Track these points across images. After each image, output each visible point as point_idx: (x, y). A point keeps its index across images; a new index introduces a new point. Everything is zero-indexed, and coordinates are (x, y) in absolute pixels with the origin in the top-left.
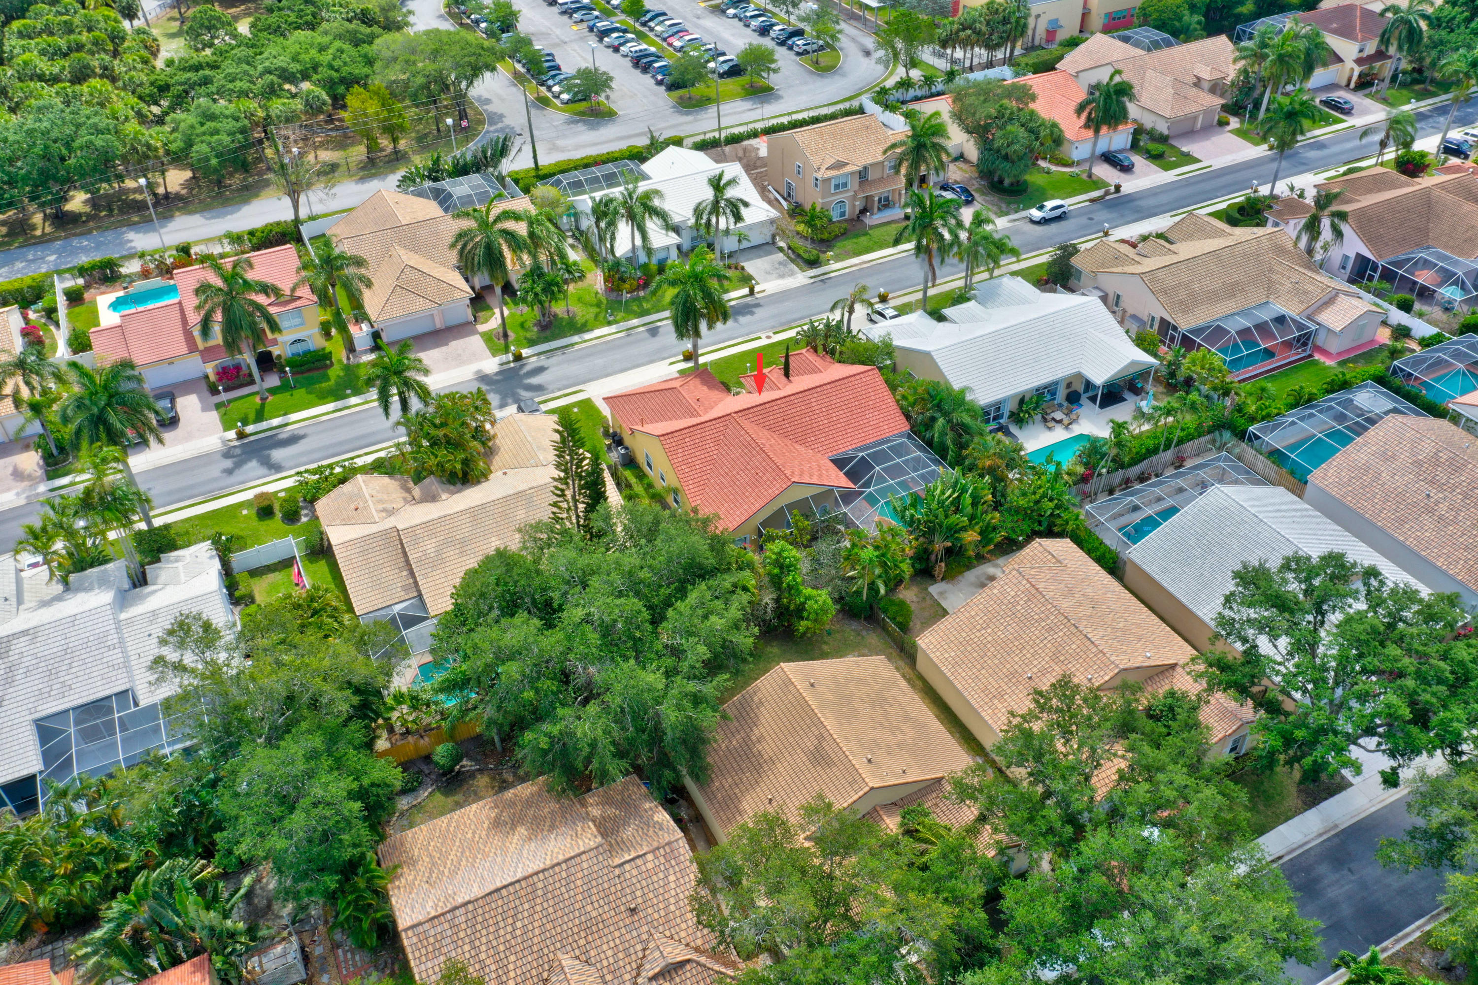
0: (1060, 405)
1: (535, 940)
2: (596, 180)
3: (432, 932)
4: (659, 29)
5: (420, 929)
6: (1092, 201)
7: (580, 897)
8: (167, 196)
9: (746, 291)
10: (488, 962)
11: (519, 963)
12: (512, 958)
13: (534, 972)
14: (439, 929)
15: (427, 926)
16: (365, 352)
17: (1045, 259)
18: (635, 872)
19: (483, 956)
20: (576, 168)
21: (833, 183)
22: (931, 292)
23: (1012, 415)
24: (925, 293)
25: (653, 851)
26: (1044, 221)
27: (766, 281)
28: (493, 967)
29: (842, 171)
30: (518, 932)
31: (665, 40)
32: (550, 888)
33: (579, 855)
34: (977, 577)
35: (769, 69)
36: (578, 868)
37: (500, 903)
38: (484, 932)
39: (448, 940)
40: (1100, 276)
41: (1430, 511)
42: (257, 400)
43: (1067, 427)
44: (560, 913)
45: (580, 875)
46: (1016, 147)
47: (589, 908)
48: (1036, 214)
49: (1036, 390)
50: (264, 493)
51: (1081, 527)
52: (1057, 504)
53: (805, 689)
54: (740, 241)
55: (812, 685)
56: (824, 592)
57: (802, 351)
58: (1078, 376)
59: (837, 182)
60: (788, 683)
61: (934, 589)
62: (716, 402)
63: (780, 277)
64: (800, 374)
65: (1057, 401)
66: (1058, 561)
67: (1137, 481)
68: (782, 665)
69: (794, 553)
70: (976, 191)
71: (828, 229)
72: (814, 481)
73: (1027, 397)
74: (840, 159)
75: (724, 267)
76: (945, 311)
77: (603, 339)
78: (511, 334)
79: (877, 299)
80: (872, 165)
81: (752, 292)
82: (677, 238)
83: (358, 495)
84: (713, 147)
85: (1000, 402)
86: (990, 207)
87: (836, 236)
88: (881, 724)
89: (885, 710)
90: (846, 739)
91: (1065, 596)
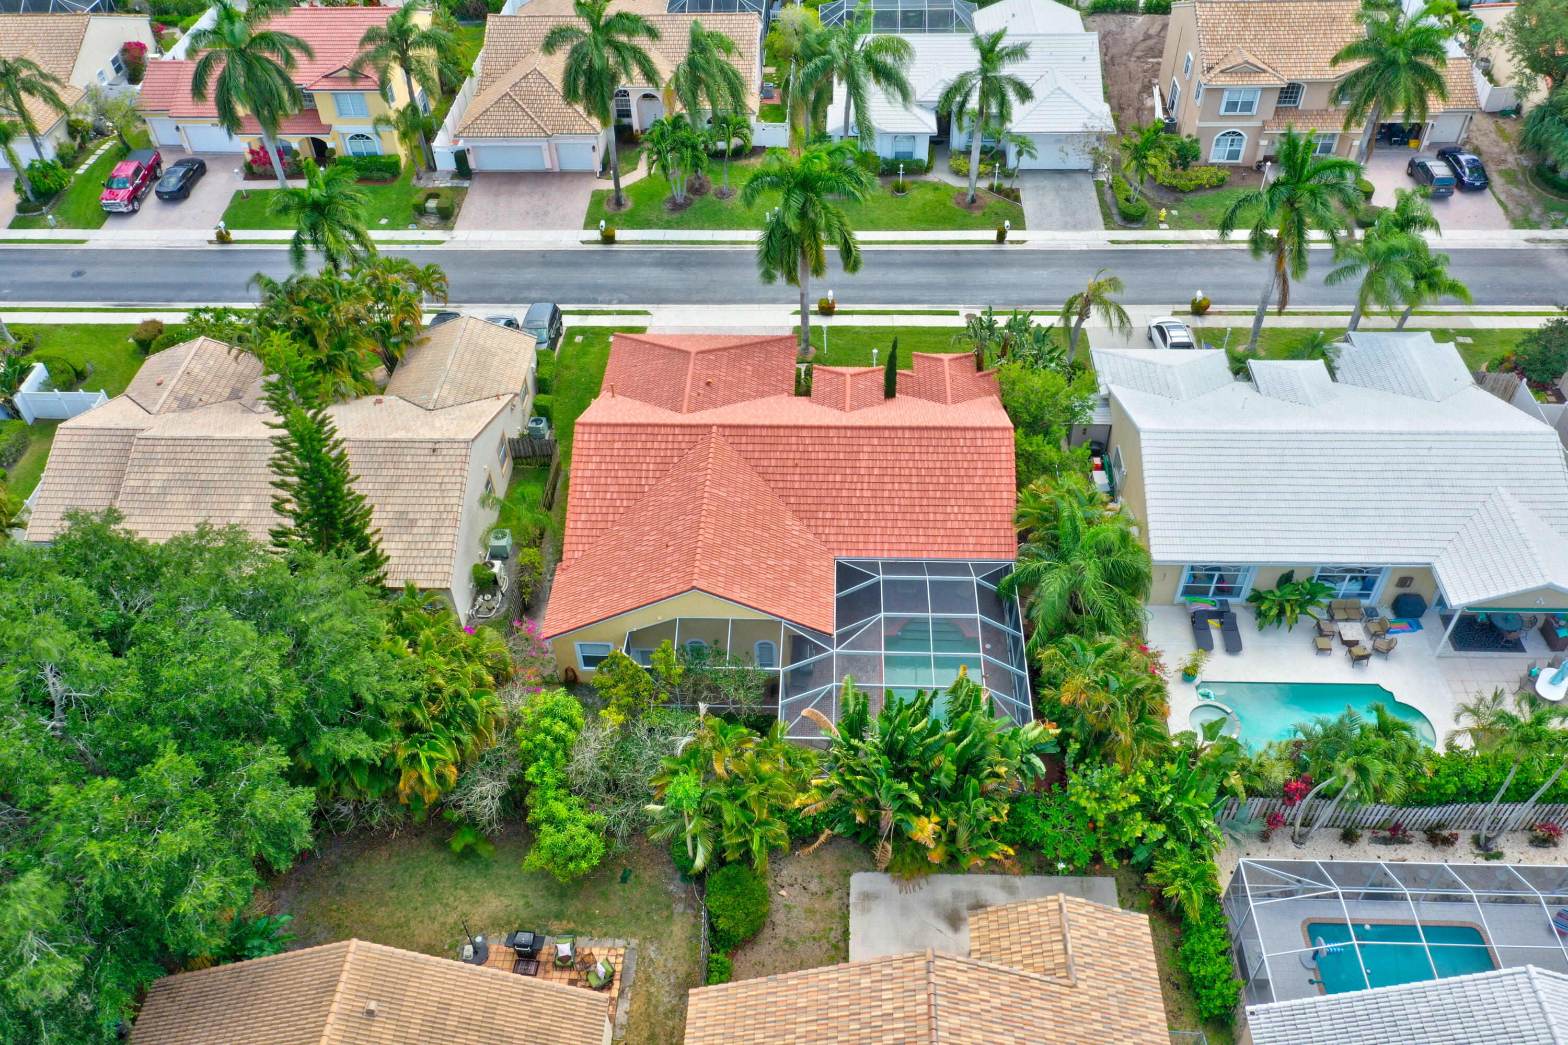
0: (1371, 613)
2: (891, 18)
9: (992, 235)
16: (443, 175)
17: (1536, 323)
21: (1226, 97)
23: (1257, 597)
24: (1259, 321)
27: (1040, 227)
29: (1245, 82)
34: (957, 895)
43: (1358, 660)
49: (1323, 569)
50: (154, 322)
51: (1198, 900)
52: (1174, 828)
53: (346, 1017)
54: (1020, 153)
55: (370, 1013)
56: (599, 817)
57: (946, 357)
58: (1427, 571)
59: (1234, 98)
60: (329, 987)
61: (859, 882)
62: (744, 397)
63: (1065, 227)
64: (918, 394)
65: (1365, 602)
66: (1066, 966)
67: (1420, 835)
68: (355, 942)
69: (560, 728)
70: (1501, 173)
71: (1190, 172)
72: (743, 596)
73: (1298, 577)
74: (1253, 60)
75: (991, 188)
76: (1253, 364)
77: (738, 248)
78: (629, 204)
79: (1188, 308)
80: (1310, 83)
81: (1001, 238)
82: (930, 125)
83: (178, 365)
84: (1123, 11)
85: (1237, 568)
86: (1511, 206)
87: (1200, 188)
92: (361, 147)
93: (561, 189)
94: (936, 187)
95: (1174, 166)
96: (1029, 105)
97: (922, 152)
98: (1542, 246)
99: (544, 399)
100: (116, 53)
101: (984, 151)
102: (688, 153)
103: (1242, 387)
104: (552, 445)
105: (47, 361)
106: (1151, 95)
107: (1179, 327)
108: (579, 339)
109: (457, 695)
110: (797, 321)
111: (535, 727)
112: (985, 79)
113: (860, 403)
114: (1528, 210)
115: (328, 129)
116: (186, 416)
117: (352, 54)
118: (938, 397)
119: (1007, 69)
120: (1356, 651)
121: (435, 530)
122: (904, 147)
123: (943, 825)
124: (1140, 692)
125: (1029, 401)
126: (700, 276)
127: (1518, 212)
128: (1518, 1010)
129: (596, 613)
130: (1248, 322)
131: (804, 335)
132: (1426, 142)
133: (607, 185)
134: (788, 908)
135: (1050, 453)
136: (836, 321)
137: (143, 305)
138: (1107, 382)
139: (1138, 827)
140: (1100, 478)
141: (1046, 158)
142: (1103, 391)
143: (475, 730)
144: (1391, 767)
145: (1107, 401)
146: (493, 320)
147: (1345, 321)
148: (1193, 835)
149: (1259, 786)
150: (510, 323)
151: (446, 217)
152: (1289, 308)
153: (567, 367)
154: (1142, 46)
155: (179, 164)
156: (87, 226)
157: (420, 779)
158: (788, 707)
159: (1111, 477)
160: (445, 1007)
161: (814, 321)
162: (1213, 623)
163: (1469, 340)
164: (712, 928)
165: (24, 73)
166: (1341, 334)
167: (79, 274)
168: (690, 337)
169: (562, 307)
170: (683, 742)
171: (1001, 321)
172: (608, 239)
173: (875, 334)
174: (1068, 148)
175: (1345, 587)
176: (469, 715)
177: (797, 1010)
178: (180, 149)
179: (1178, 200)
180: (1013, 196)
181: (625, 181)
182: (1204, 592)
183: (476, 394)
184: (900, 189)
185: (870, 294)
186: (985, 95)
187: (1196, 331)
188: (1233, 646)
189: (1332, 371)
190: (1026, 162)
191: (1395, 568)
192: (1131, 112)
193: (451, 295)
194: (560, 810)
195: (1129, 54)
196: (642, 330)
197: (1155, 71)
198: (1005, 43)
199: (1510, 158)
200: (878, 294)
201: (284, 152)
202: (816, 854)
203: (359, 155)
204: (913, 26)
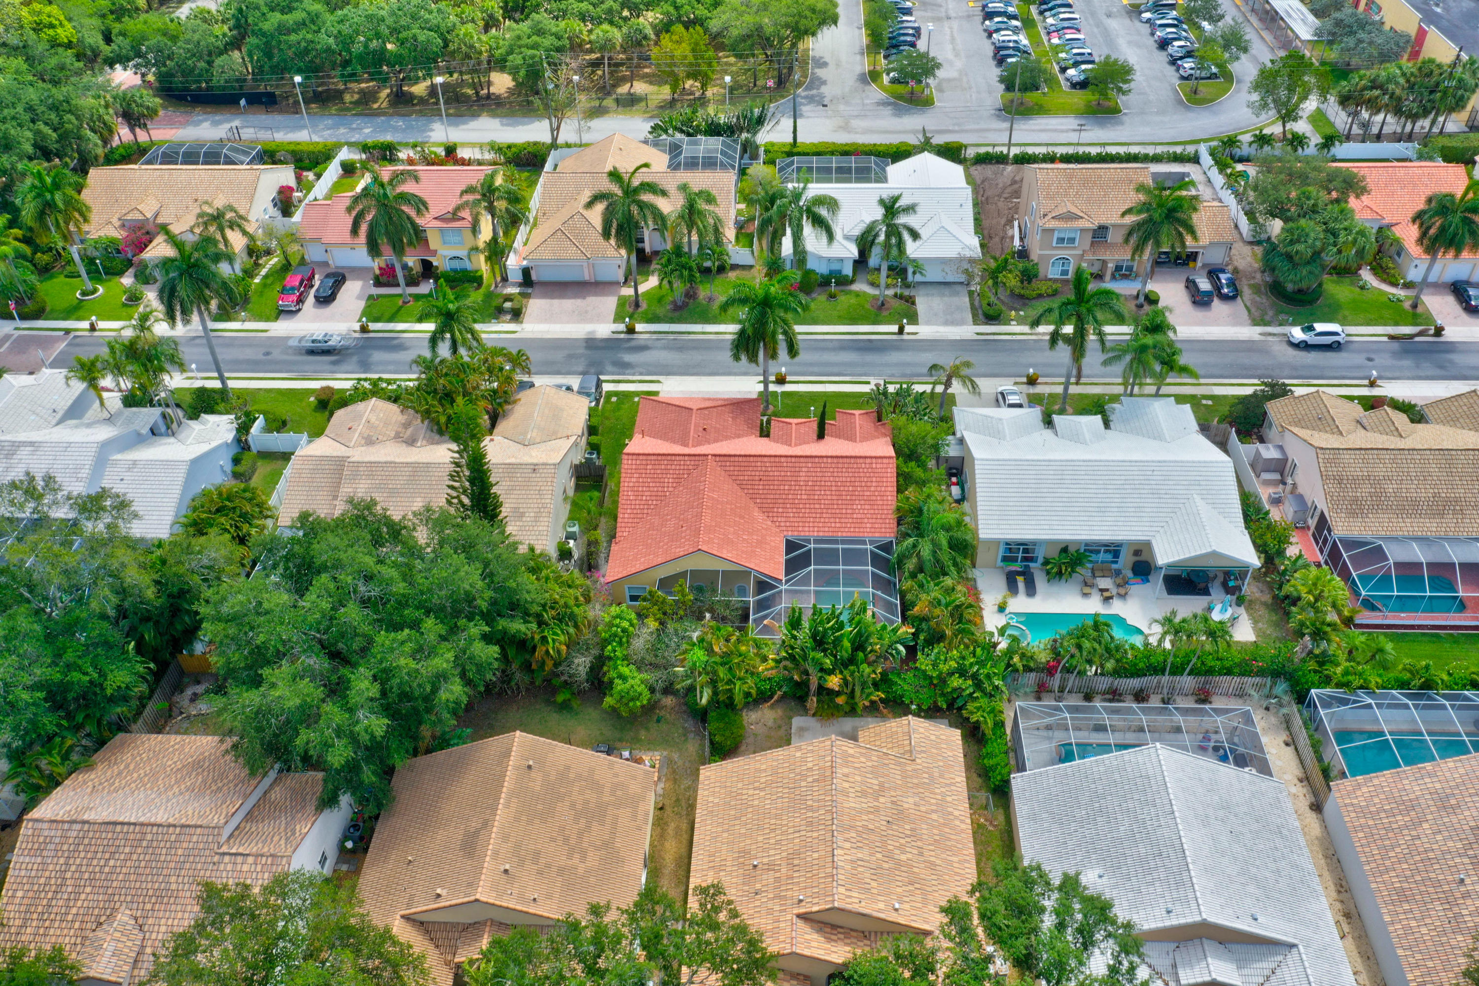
0: (1118, 573)
1: (115, 884)
2: (828, 170)
3: (46, 833)
4: (1050, 21)
5: (39, 825)
6: (1392, 337)
7: (173, 865)
8: (489, 96)
9: (895, 328)
10: (68, 882)
11: (90, 897)
12: (88, 890)
13: (96, 912)
14: (53, 833)
15: (45, 826)
16: (514, 284)
17: (1249, 391)
18: (229, 867)
19: (69, 875)
20: (832, 153)
21: (1056, 235)
22: (1073, 390)
23: (1047, 562)
24: (1066, 389)
25: (257, 856)
26: (1303, 346)
27: (928, 323)
28: (70, 889)
29: (1069, 225)
30: (107, 869)
31: (1049, 33)
32: (155, 844)
33: (196, 826)
35: (1120, 90)
36: (187, 838)
37: (110, 835)
38: (82, 855)
39: (53, 847)
40: (1287, 433)
41: (1449, 902)
42: (400, 303)
43: (1107, 600)
44: (148, 871)
45: (185, 845)
46: (1300, 247)
47: (173, 879)
48: (1297, 333)
49: (1087, 545)
50: (328, 388)
51: (990, 723)
52: (978, 685)
53: (517, 768)
54: (914, 273)
55: (529, 767)
56: (645, 676)
57: (857, 412)
58: (1148, 545)
59: (1062, 235)
60: (507, 754)
61: (797, 722)
62: (727, 438)
63: (947, 323)
64: (838, 436)
65: (1114, 566)
66: (911, 752)
67: (1131, 697)
68: (518, 733)
69: (625, 624)
70: (1251, 286)
71: (1033, 285)
72: (728, 556)
73: (1072, 549)
74: (1074, 210)
75: (896, 296)
76: (1055, 418)
77: (721, 337)
78: (644, 306)
79: (1025, 380)
80: (1114, 226)
81: (901, 331)
82: (852, 251)
83: (361, 417)
84: (998, 162)
85: (1034, 543)
86: (1253, 310)
87: (1040, 296)
88: (566, 840)
89: (589, 827)
90: (505, 838)
91: (864, 794)
92: (457, 265)
93: (596, 294)
94: (858, 294)
95: (1022, 282)
96: (918, 243)
97: (848, 270)
98: (1270, 338)
99: (594, 439)
100: (274, 194)
101: (890, 268)
102: (686, 273)
103: (1048, 433)
104: (602, 468)
105: (265, 413)
106: (1012, 227)
107: (1014, 393)
108: (614, 399)
109: (566, 605)
110: (761, 387)
111: (611, 625)
112: (888, 226)
113: (801, 442)
114: (1264, 313)
115: (434, 253)
116: (372, 449)
117: (454, 201)
118: (851, 438)
120: (1106, 594)
121: (536, 519)
122: (835, 267)
123: (844, 679)
124: (958, 607)
125: (908, 441)
126: (696, 357)
127: (1257, 314)
128: (1149, 765)
129: (639, 567)
130: (1059, 389)
131: (765, 397)
132: (1199, 264)
133: (628, 291)
134: (756, 735)
135: (919, 473)
136: (788, 388)
137: (315, 375)
138: (961, 428)
139: (956, 682)
140: (955, 490)
141: (933, 274)
142: (958, 435)
143: (576, 626)
144: (1096, 646)
145: (961, 441)
146: (559, 387)
147: (1119, 390)
148: (989, 689)
149: (1032, 664)
150: (569, 389)
151: (517, 315)
152: (1083, 380)
153: (607, 418)
154: (1009, 190)
155: (328, 276)
156: (267, 320)
157: (547, 651)
158: (755, 620)
159: (963, 489)
160: (568, 768)
161: (772, 388)
162: (1020, 579)
163: (1210, 402)
164: (712, 743)
165: (229, 215)
166: (1115, 398)
167: (268, 354)
168: (691, 399)
169: (602, 377)
170: (695, 635)
171: (891, 389)
172: (631, 330)
173: (812, 397)
174: (947, 269)
175: (1102, 557)
176: (572, 617)
177: (760, 771)
178: (326, 264)
179: (1025, 305)
180: (911, 301)
181: (642, 288)
182: (1014, 560)
183: (553, 436)
184: (832, 296)
185: (811, 369)
186: (888, 236)
187: (1029, 396)
188: (1031, 591)
189: (1107, 424)
190: (918, 278)
191: (1130, 543)
192: (997, 239)
193: (533, 370)
194: (625, 670)
195: (1000, 196)
196: (656, 393)
197: (1016, 209)
198: (901, 203)
199: (1258, 276)
200: (816, 369)
201: (405, 267)
202: (772, 707)
203: (455, 271)
204: (844, 174)
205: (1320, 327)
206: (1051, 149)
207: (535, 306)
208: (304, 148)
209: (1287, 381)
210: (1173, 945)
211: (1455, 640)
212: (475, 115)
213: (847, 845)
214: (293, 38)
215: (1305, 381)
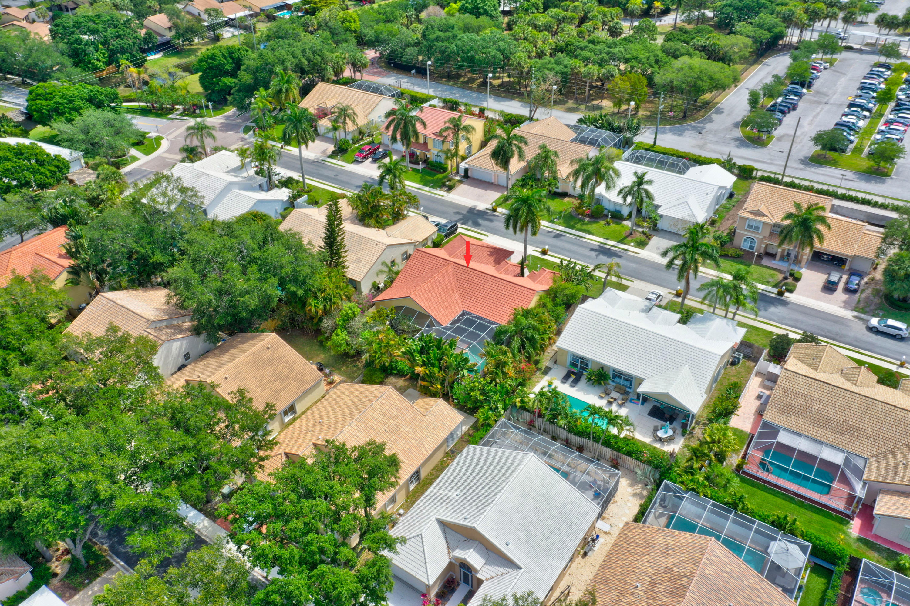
0: (628, 393)
3: (102, 301)
14: (104, 302)
16: (458, 175)
20: (672, 155)
21: (747, 223)
27: (649, 250)
29: (756, 218)
39: (101, 307)
48: (875, 322)
49: (614, 370)
50: (344, 194)
53: (262, 345)
55: (268, 348)
57: (548, 270)
58: (641, 380)
59: (751, 224)
60: (264, 339)
63: (660, 253)
66: (427, 412)
67: (576, 448)
69: (350, 312)
71: (725, 248)
72: (423, 305)
73: (605, 370)
75: (643, 232)
79: (675, 292)
85: (586, 359)
88: (261, 380)
89: (275, 381)
90: (236, 367)
91: (384, 414)
92: (438, 159)
93: (493, 190)
94: (623, 226)
97: (626, 214)
98: (857, 320)
100: (388, 111)
105: (309, 195)
107: (655, 294)
112: (638, 188)
114: (868, 306)
115: (429, 150)
117: (441, 127)
118: (534, 280)
119: (645, 186)
120: (612, 400)
122: (618, 208)
123: (426, 372)
127: (862, 305)
128: (520, 460)
129: (387, 298)
132: (847, 267)
136: (546, 257)
149: (527, 407)
151: (450, 189)
152: (705, 302)
155: (384, 151)
156: (348, 162)
160: (285, 356)
162: (574, 377)
165: (349, 111)
167: (336, 176)
172: (495, 210)
175: (622, 382)
178: (388, 146)
180: (648, 237)
182: (576, 366)
184: (608, 223)
187: (670, 300)
188: (574, 384)
189: (685, 321)
191: (636, 378)
194: (340, 332)
202: (405, 380)
203: (436, 162)
204: (661, 165)
205: (891, 322)
206: (812, 184)
207: (463, 188)
208: (418, 95)
209: (820, 338)
210: (464, 539)
211: (801, 505)
212: (512, 99)
213: (356, 427)
214: (440, 44)
215: (856, 349)
